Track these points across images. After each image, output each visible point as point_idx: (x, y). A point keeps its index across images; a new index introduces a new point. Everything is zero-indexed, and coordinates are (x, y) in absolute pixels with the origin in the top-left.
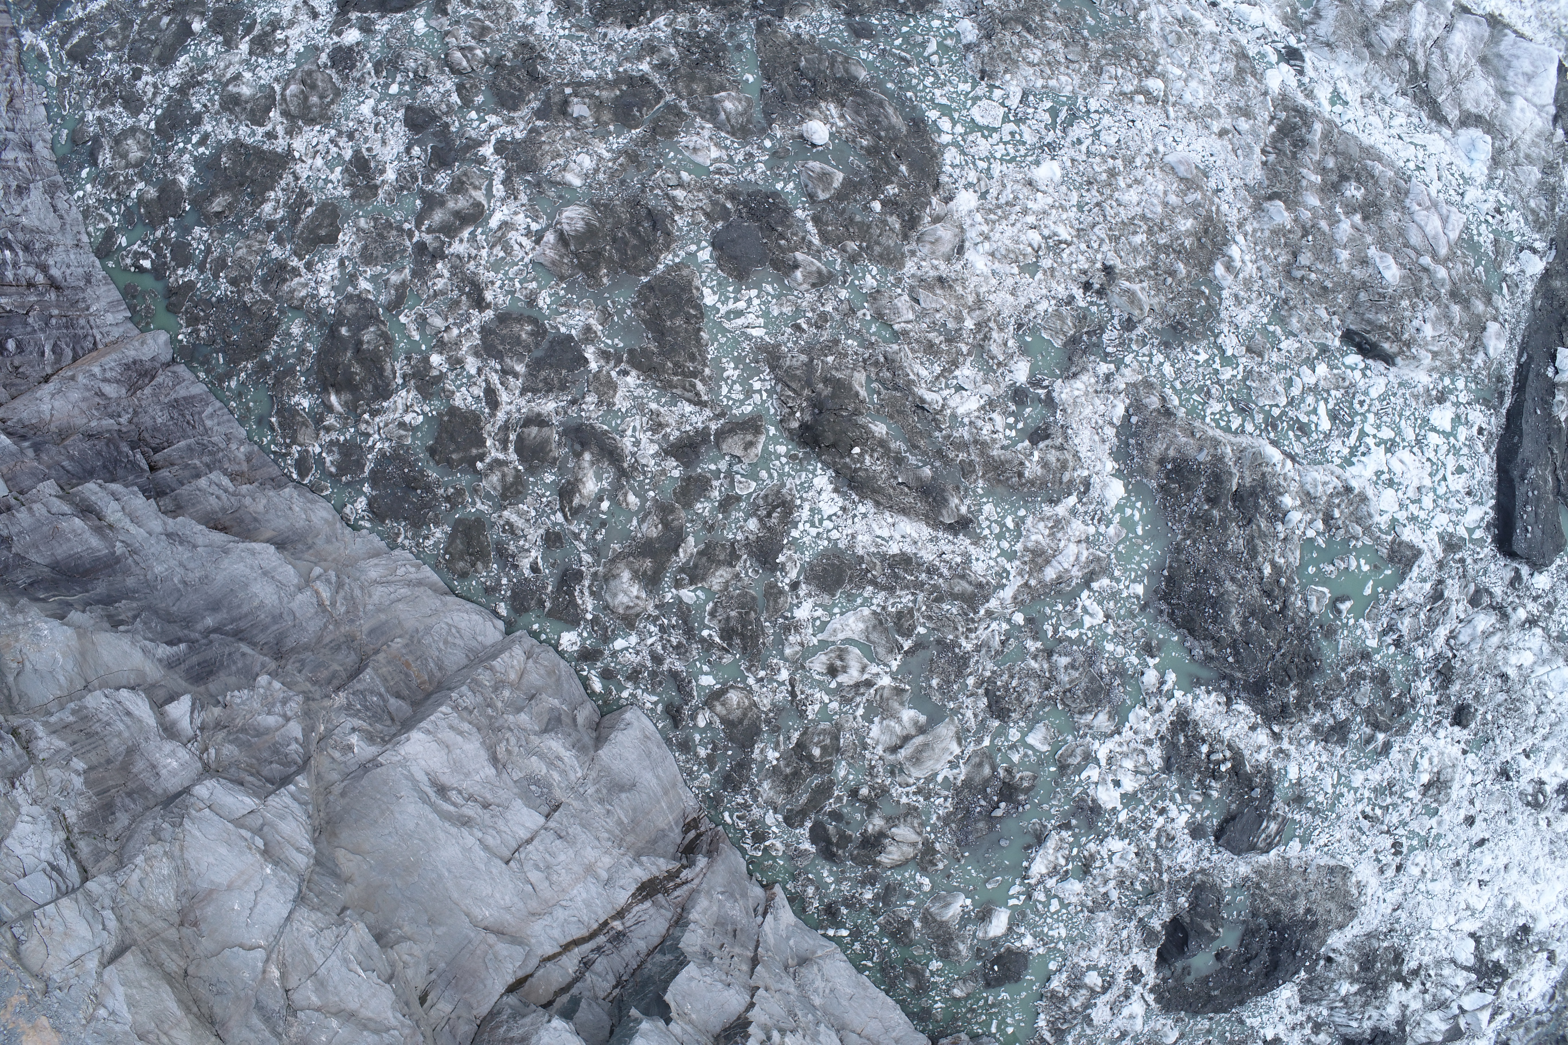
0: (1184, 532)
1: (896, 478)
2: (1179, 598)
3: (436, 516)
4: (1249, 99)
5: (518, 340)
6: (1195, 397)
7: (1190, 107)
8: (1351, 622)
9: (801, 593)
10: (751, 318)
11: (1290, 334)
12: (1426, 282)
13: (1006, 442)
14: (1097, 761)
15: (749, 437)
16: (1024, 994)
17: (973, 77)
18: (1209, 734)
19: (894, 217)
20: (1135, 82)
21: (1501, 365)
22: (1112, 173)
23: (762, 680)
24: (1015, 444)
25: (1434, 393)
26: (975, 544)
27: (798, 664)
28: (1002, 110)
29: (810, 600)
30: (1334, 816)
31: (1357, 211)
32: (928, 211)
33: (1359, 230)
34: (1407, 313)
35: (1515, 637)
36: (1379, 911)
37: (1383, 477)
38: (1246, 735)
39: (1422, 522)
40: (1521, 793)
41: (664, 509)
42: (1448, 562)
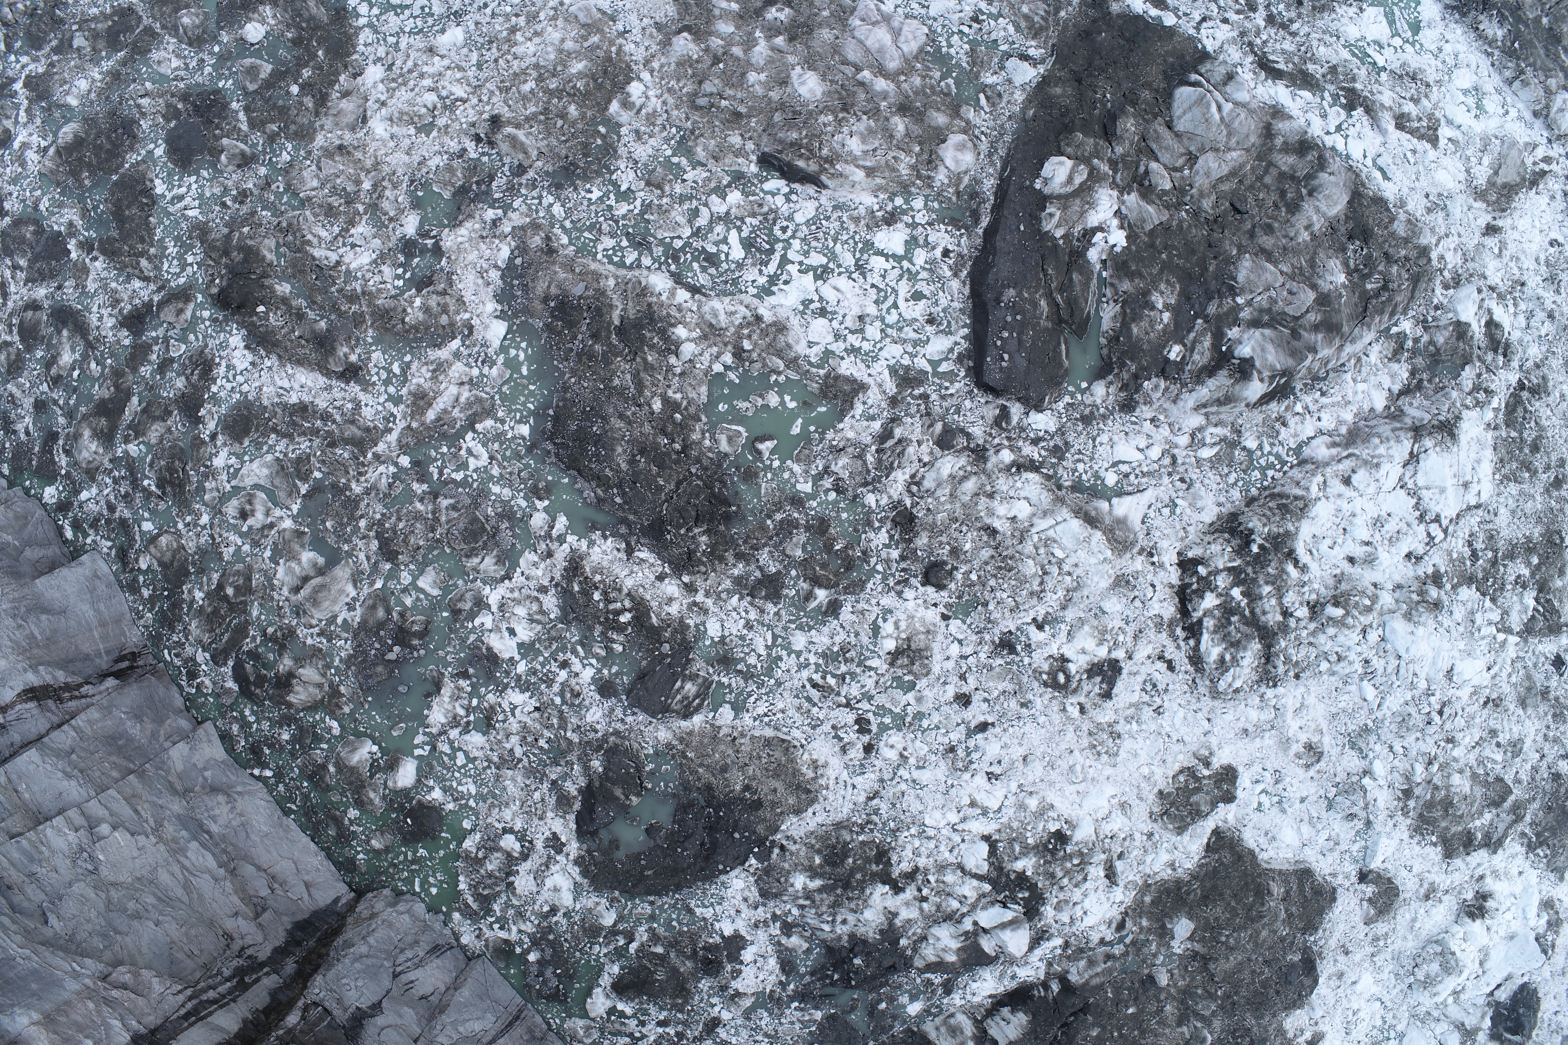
0: (570, 371)
1: (294, 332)
2: (564, 437)
5: (23, 240)
6: (586, 234)
9: (219, 443)
12: (861, 96)
13: (393, 292)
14: (488, 607)
15: (180, 305)
16: (442, 853)
18: (602, 581)
19: (309, 98)
21: (975, 182)
22: (513, 30)
23: (188, 525)
24: (402, 293)
25: (880, 214)
27: (217, 511)
29: (226, 449)
30: (772, 681)
31: (780, 34)
32: (337, 87)
33: (780, 51)
34: (829, 129)
35: (1003, 484)
36: (848, 797)
37: (812, 306)
38: (653, 585)
39: (866, 354)
40: (1035, 671)
41: (117, 374)
42: (904, 398)
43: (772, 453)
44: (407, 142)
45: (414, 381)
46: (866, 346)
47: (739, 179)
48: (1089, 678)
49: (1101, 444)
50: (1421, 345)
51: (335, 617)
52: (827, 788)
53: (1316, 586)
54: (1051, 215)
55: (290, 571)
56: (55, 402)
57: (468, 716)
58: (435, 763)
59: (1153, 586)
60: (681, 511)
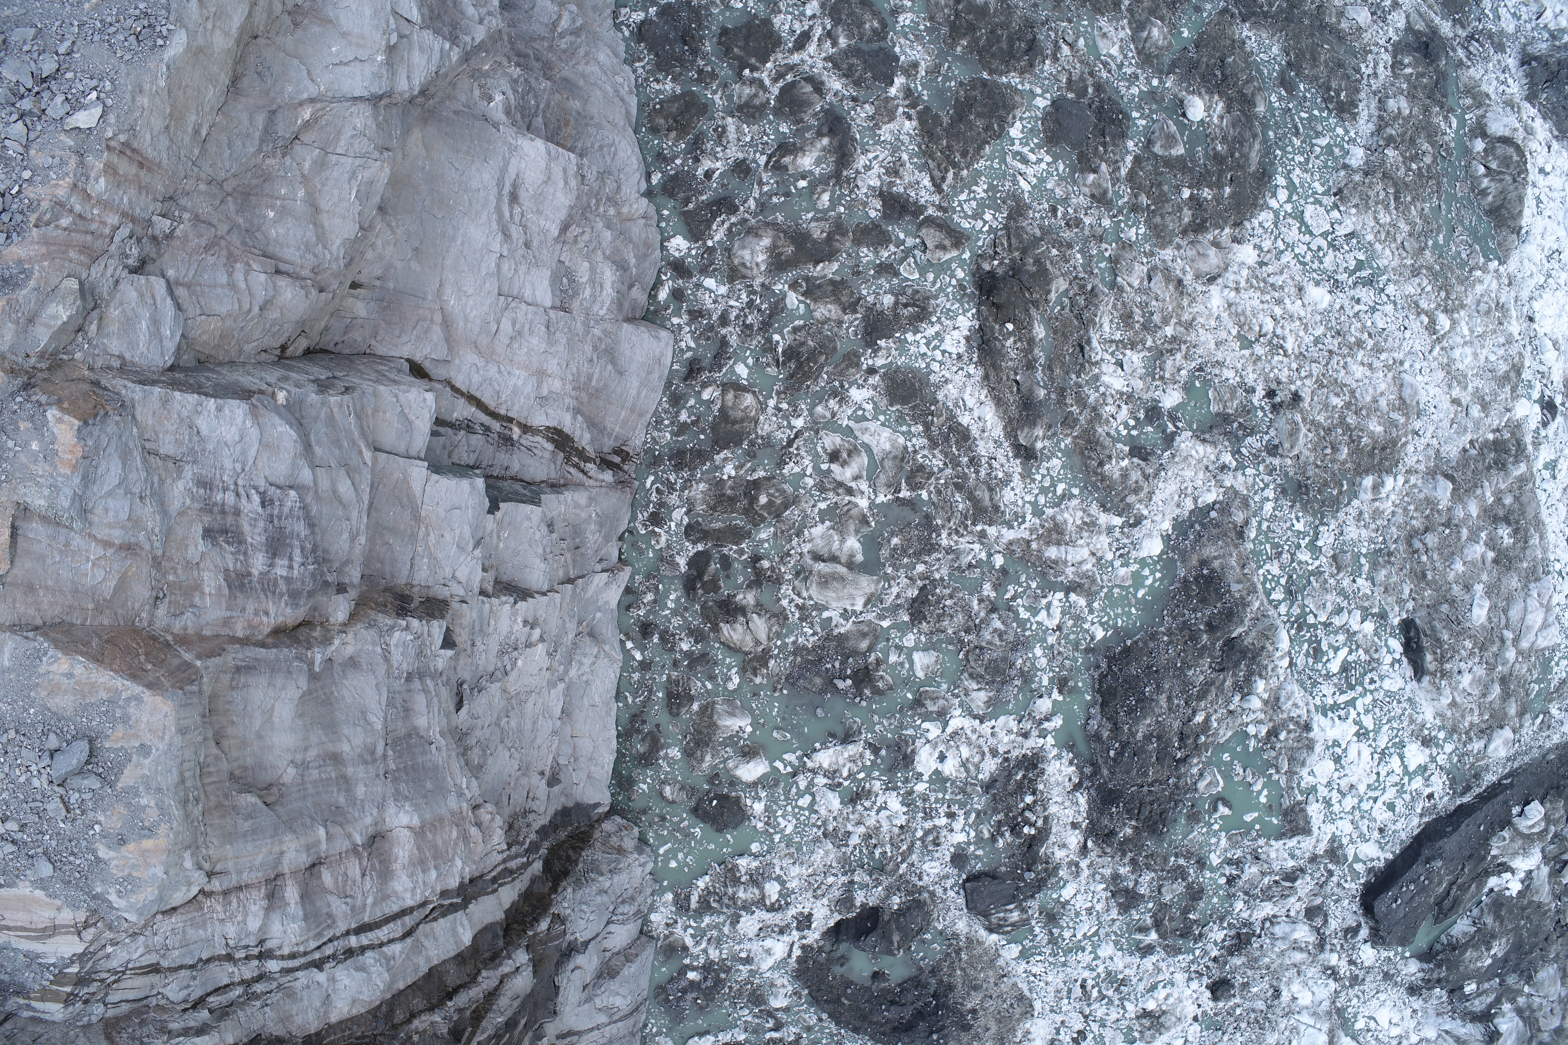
0: (1169, 629)
1: (1016, 374)
2: (1121, 670)
3: (681, 74)
4: (1495, 401)
5: (860, 25)
7: (1451, 361)
9: (871, 381)
10: (1030, 171)
11: (1371, 579)
12: (1495, 649)
13: (1113, 432)
15: (947, 243)
17: (1330, 188)
19: (1190, 212)
20: (1432, 306)
21: (1487, 768)
22: (1360, 344)
25: (1426, 732)
26: (1023, 477)
27: (816, 427)
28: (1328, 227)
29: (871, 392)
31: (1495, 550)
32: (1216, 232)
33: (1484, 564)
34: (1464, 653)
35: (1314, 973)
37: (1337, 750)
38: (1065, 825)
39: (1331, 813)
41: (839, 228)
42: (1320, 863)
43: (1221, 818)
44: (1223, 335)
45: (1066, 515)
46: (1336, 808)
49: (1378, 999)
51: (827, 609)
54: (1502, 837)
58: (782, 785)
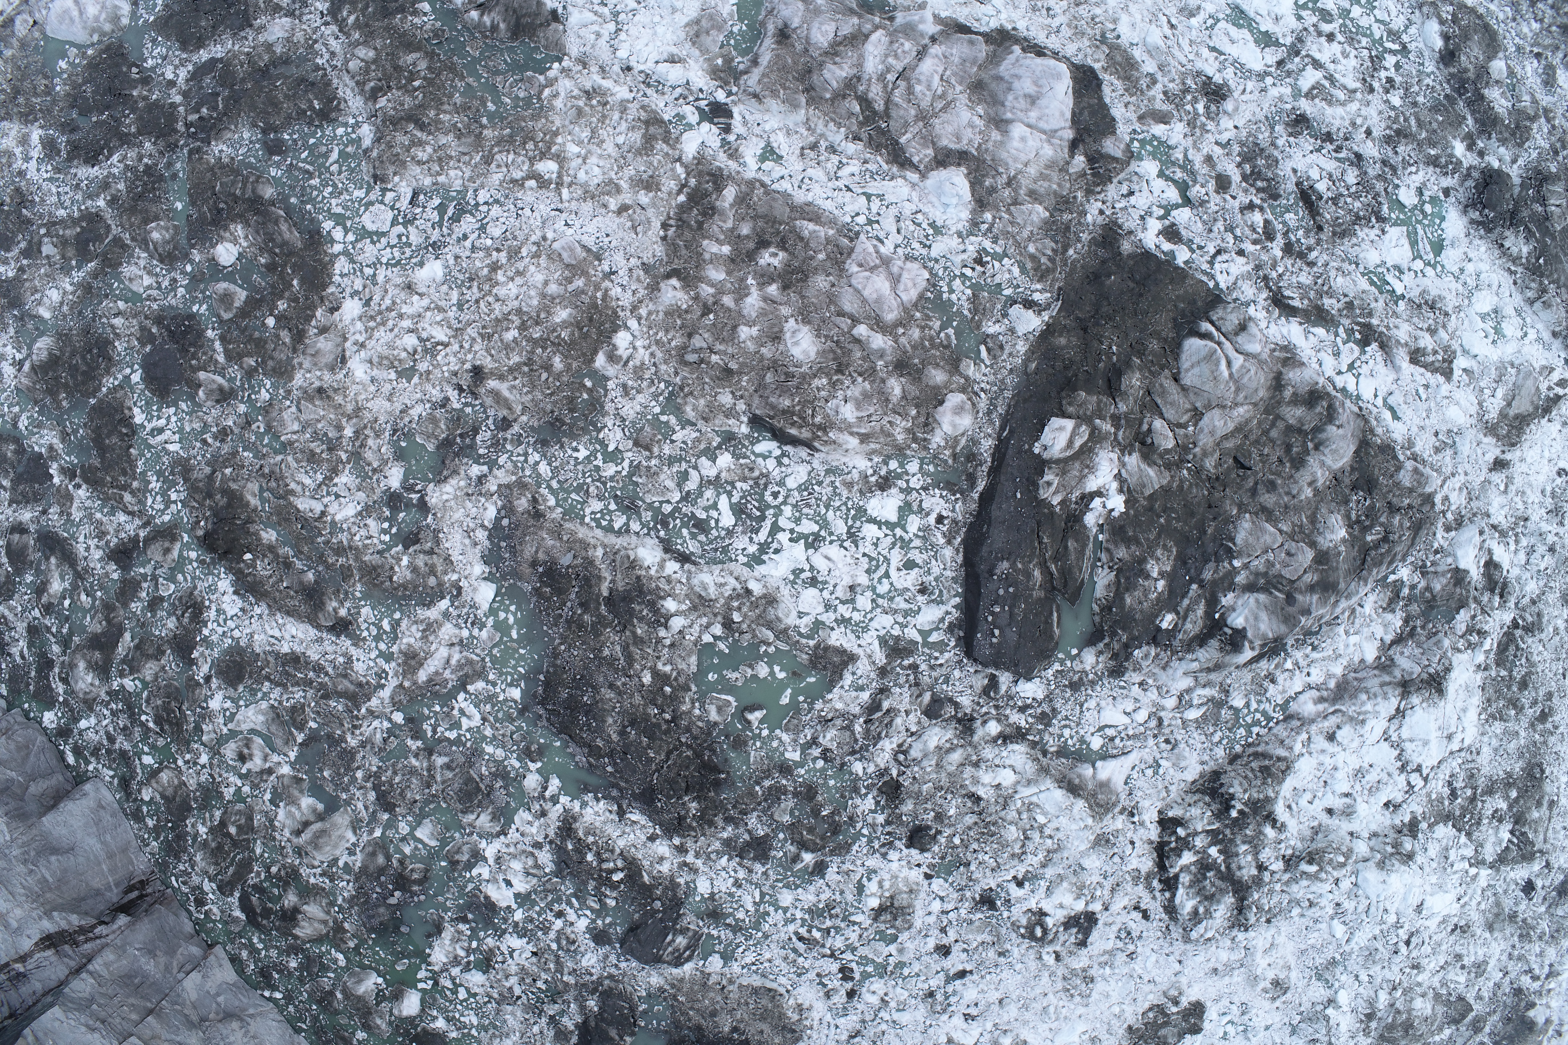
0: (560, 638)
1: (283, 582)
2: (555, 704)
4: (656, 169)
6: (573, 496)
7: (585, 186)
8: (765, 733)
9: (214, 686)
12: (857, 354)
13: (380, 547)
14: (485, 860)
15: (167, 544)
17: (368, 183)
18: (595, 843)
19: (286, 332)
20: (528, 167)
21: (972, 443)
22: (495, 267)
24: (389, 549)
25: (873, 479)
26: (355, 645)
27: (215, 750)
28: (390, 215)
30: (760, 934)
31: (774, 281)
32: (313, 323)
33: (774, 302)
34: (823, 393)
35: (988, 753)
36: (831, 1036)
37: (803, 576)
38: (644, 845)
39: (857, 625)
40: (1013, 924)
41: (108, 608)
42: (894, 668)
43: (761, 722)
44: (388, 387)
45: (405, 640)
46: (857, 617)
47: (730, 440)
48: (1065, 929)
49: (1088, 709)
50: (1417, 591)
51: (336, 860)
52: (811, 1028)
53: (1292, 843)
54: (1049, 484)
55: (290, 814)
56: (48, 629)
57: (468, 956)
59: (1132, 843)
60: (672, 783)
